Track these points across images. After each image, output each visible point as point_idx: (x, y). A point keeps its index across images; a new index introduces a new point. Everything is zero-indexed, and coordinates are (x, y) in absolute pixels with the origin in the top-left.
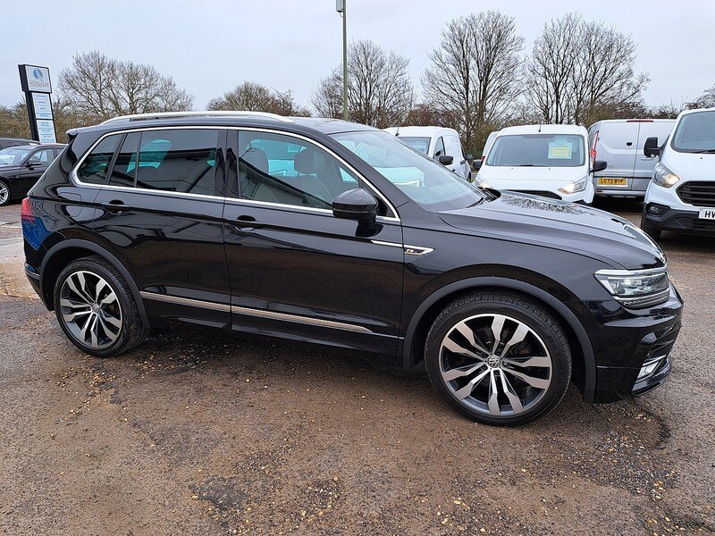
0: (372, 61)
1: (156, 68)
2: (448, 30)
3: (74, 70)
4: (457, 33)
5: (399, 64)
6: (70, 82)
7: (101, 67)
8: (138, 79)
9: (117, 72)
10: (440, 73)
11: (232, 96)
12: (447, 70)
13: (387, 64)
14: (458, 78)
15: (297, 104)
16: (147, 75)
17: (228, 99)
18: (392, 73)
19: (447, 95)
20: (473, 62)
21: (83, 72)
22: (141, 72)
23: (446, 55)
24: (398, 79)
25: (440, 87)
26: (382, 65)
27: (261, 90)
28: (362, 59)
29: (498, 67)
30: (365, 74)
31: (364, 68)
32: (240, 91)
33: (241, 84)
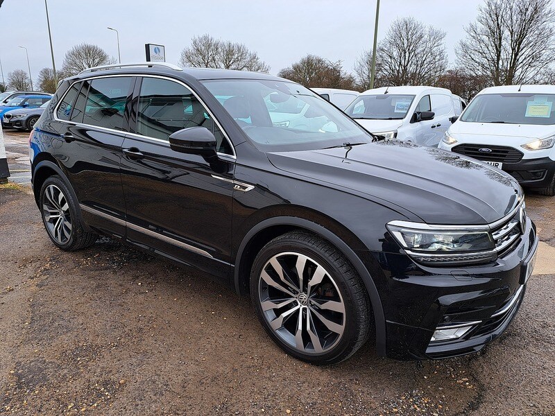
0: (413, 34)
1: (246, 46)
2: (485, 6)
3: (191, 48)
4: (493, 7)
5: (437, 37)
6: (188, 57)
7: (210, 46)
8: (233, 55)
9: (220, 50)
10: (474, 43)
11: (298, 66)
12: (481, 41)
13: (426, 36)
14: (490, 48)
15: (344, 71)
16: (239, 50)
17: (295, 69)
18: (429, 45)
19: (479, 63)
20: (506, 33)
21: (198, 50)
22: (236, 48)
23: (481, 27)
24: (434, 49)
25: (472, 56)
26: (421, 37)
27: (319, 61)
28: (404, 34)
29: (530, 37)
30: (406, 45)
31: (405, 41)
32: (303, 62)
33: (305, 56)
